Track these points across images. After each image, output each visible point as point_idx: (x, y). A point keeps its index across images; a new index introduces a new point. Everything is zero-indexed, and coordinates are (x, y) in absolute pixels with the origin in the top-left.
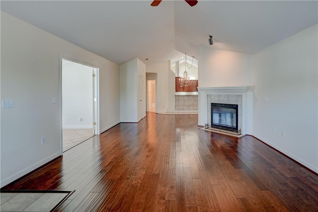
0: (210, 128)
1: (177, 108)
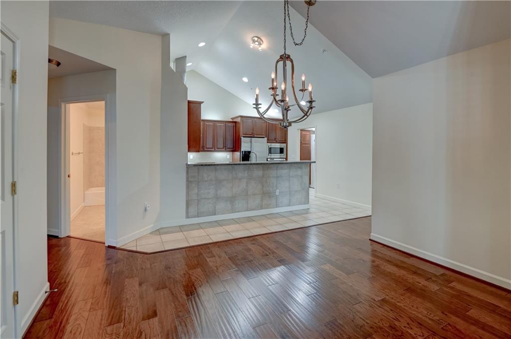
1: (193, 210)
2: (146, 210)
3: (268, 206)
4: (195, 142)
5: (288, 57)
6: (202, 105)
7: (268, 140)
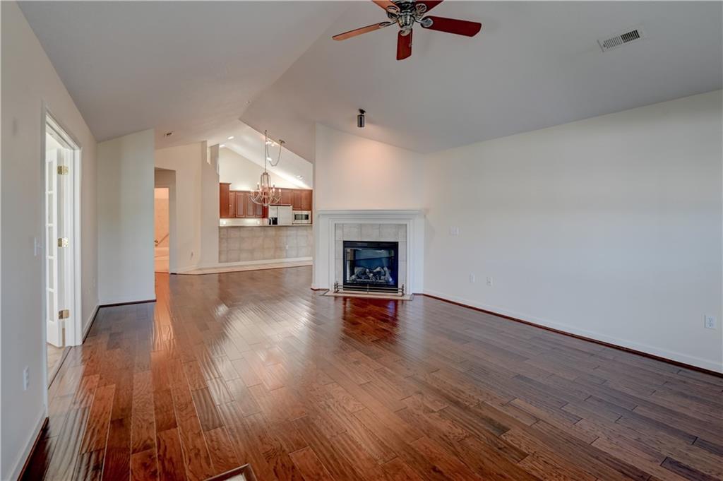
0: (341, 290)
1: (223, 257)
2: (192, 254)
3: (279, 258)
4: (225, 210)
5: (267, 174)
6: (230, 186)
7: (294, 207)
